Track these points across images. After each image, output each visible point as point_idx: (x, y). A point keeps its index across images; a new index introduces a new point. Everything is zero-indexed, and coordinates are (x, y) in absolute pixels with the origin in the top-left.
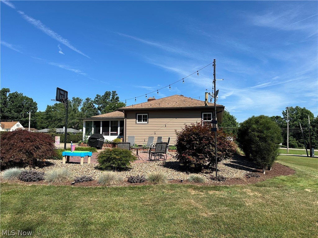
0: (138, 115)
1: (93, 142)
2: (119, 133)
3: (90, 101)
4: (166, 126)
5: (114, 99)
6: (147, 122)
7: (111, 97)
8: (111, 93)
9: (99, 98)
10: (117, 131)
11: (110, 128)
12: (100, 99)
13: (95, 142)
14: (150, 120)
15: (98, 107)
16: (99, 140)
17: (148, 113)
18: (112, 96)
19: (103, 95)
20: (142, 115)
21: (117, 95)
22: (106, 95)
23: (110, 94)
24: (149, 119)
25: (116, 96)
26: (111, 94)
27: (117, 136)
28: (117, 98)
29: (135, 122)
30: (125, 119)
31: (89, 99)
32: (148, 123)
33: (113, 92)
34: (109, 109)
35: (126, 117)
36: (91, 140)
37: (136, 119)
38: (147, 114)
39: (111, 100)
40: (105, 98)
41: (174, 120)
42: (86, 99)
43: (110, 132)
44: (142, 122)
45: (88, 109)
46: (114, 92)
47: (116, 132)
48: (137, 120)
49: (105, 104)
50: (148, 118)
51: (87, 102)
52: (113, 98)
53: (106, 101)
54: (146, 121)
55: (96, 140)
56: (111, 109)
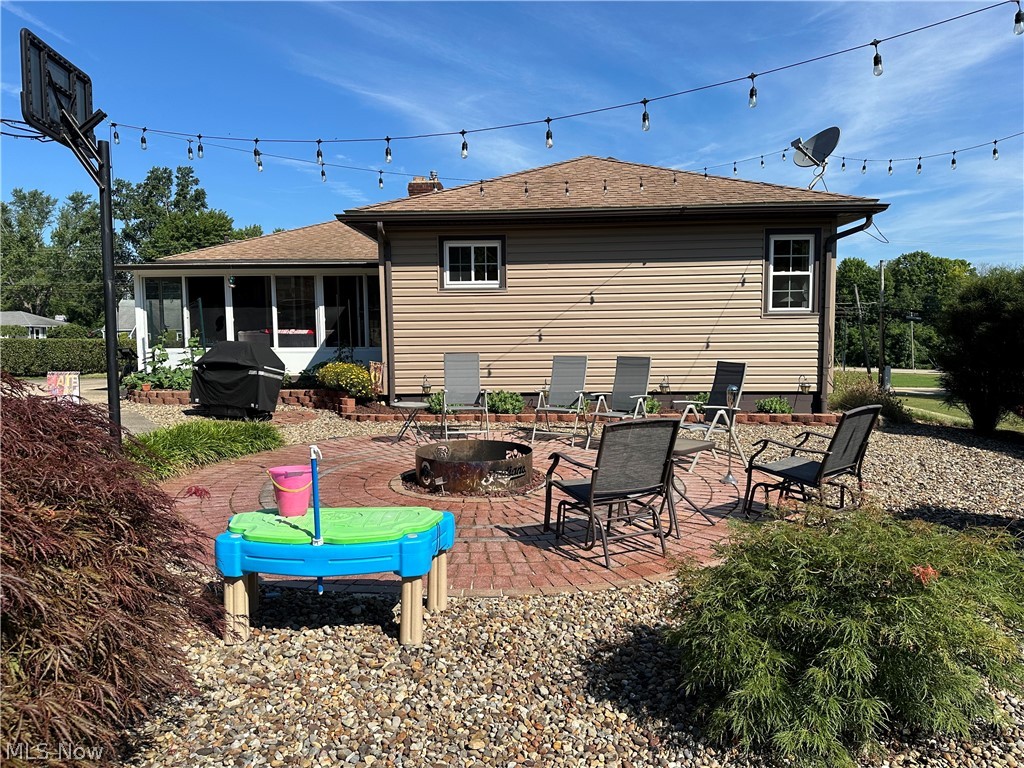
0: (448, 245)
1: (227, 387)
2: (322, 334)
3: (88, 206)
4: (592, 302)
5: (185, 197)
6: (495, 284)
7: (174, 189)
8: (175, 173)
9: (124, 192)
10: (311, 324)
11: (275, 310)
12: (132, 197)
13: (235, 384)
14: (513, 271)
15: (124, 231)
16: (261, 373)
17: (502, 238)
18: (178, 185)
19: (143, 182)
20: (473, 245)
21: (196, 182)
22: (154, 183)
23: (169, 179)
24: (508, 267)
25: (195, 187)
26: (175, 181)
27: (315, 350)
28: (200, 196)
29: (436, 283)
30: (381, 268)
31: (83, 198)
32: (503, 285)
33: (179, 169)
34: (172, 238)
35: (388, 255)
36: (211, 376)
37: (442, 265)
38: (496, 244)
39: (177, 204)
40: (150, 193)
41: (635, 269)
42: (72, 199)
43: (276, 331)
44: (474, 284)
45: (83, 238)
46: (186, 173)
47: (305, 332)
48: (447, 274)
49: (154, 217)
50: (504, 264)
51: (75, 209)
52: (182, 194)
53: (155, 206)
54: (493, 277)
55: (239, 375)
56: (176, 235)
